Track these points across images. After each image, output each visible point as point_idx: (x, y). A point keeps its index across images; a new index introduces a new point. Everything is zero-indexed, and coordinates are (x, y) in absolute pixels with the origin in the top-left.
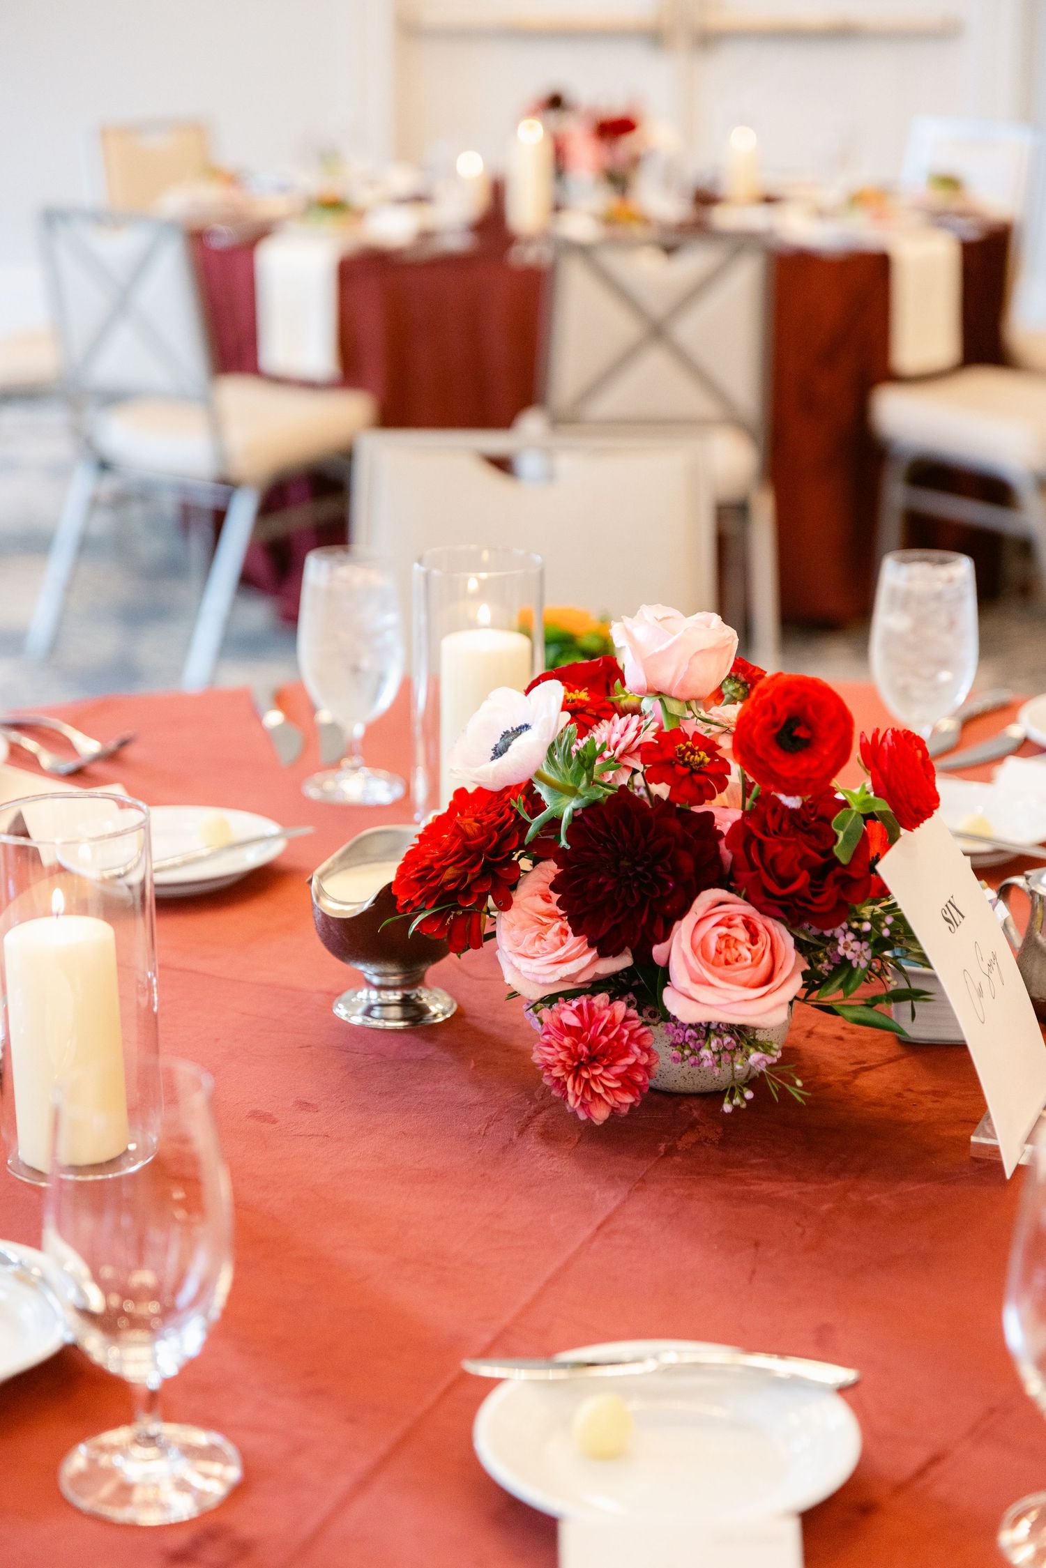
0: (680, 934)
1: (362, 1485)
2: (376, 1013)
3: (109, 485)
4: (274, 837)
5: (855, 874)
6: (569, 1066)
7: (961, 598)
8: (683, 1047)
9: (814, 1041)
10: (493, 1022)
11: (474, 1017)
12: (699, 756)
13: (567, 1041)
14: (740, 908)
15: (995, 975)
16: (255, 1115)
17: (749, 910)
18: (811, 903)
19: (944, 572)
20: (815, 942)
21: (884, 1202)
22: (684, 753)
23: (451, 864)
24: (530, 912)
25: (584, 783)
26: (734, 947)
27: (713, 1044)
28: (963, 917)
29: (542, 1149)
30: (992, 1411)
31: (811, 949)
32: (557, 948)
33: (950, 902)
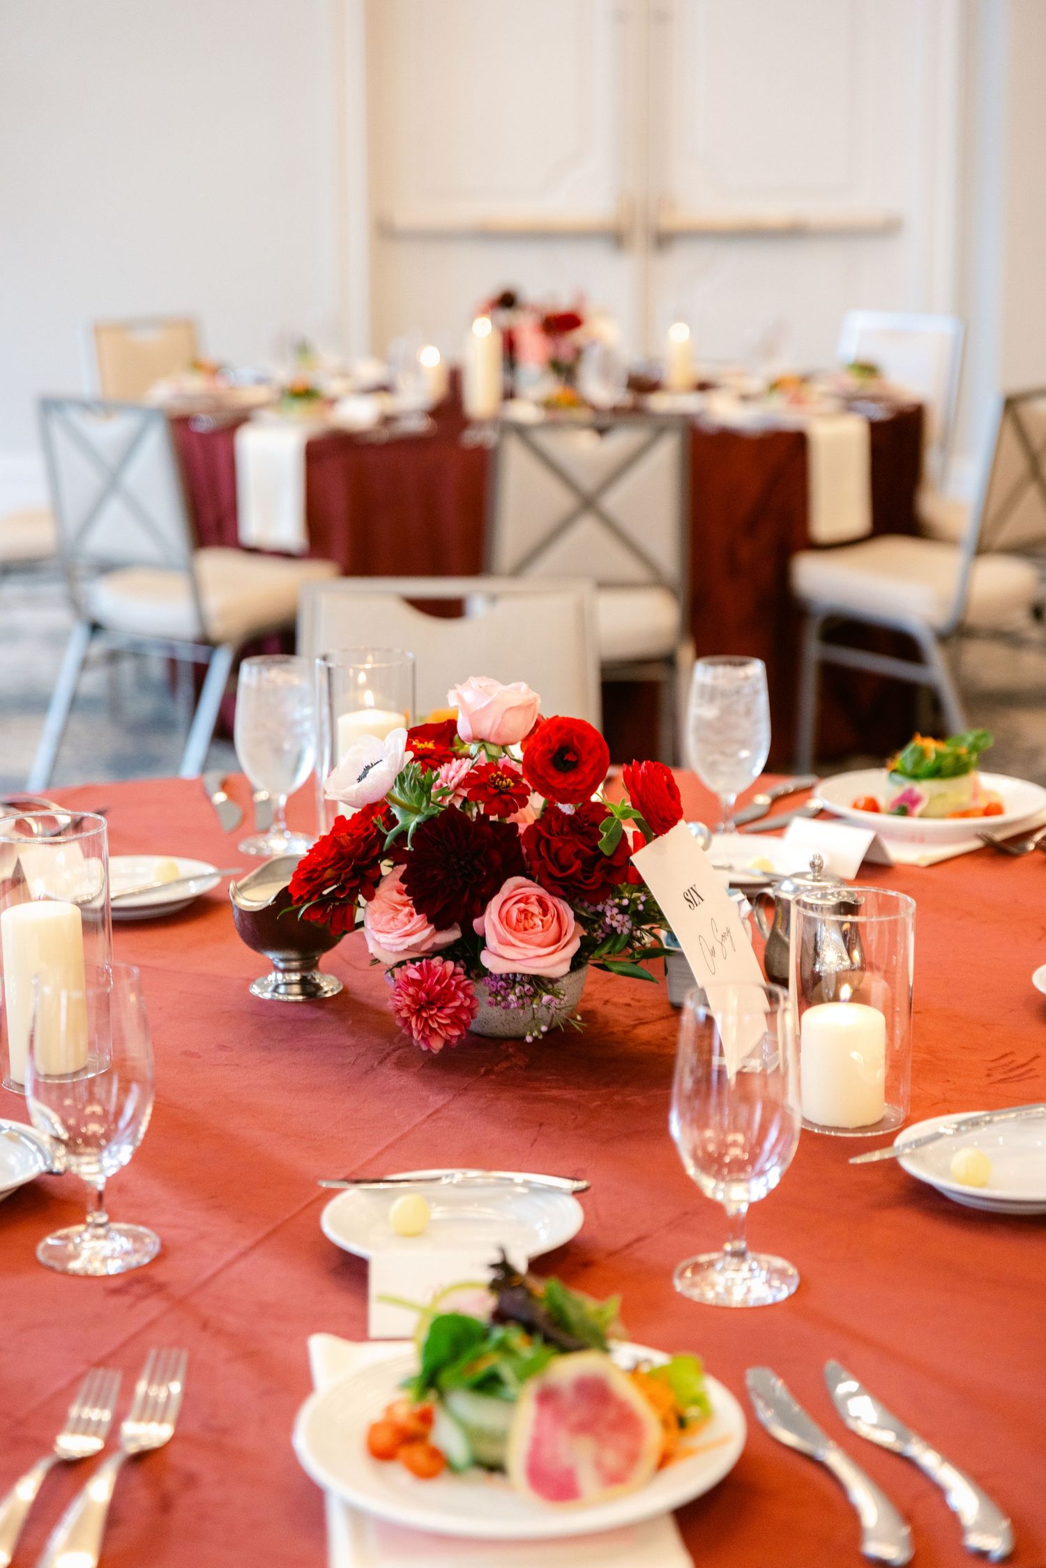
0: (491, 909)
1: (244, 1255)
2: (282, 989)
3: (99, 647)
4: (211, 875)
5: (615, 864)
6: (413, 1008)
7: (756, 692)
8: (497, 995)
9: (609, 1007)
10: (369, 997)
11: (354, 994)
12: (506, 781)
13: (411, 990)
14: (534, 890)
15: (727, 943)
16: (185, 1053)
17: (541, 891)
18: (583, 883)
19: (741, 672)
20: (592, 917)
21: (639, 1101)
22: (495, 779)
23: (330, 867)
24: (389, 902)
25: (424, 804)
26: (531, 918)
27: (517, 991)
28: (703, 900)
29: (395, 1072)
30: (686, 1213)
31: (589, 922)
32: (405, 925)
33: (692, 888)
